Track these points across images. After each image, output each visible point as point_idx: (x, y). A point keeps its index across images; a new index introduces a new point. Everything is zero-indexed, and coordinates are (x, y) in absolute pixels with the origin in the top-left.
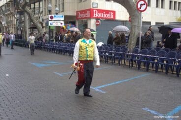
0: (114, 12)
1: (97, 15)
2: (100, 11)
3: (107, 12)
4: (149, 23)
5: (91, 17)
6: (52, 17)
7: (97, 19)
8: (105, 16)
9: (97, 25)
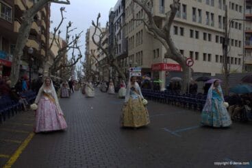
2: (169, 65)
3: (174, 66)
4: (210, 74)
5: (161, 70)
6: (132, 70)
7: (167, 71)
8: (169, 68)
9: (166, 75)
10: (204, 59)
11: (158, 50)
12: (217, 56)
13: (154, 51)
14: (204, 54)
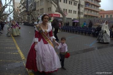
0: (59, 15)
1: (54, 16)
2: (55, 15)
3: (57, 15)
4: (71, 18)
5: (52, 17)
6: (39, 16)
7: (54, 17)
8: (56, 16)
10: (69, 12)
11: (50, 8)
12: (74, 11)
13: (49, 8)
14: (69, 10)
